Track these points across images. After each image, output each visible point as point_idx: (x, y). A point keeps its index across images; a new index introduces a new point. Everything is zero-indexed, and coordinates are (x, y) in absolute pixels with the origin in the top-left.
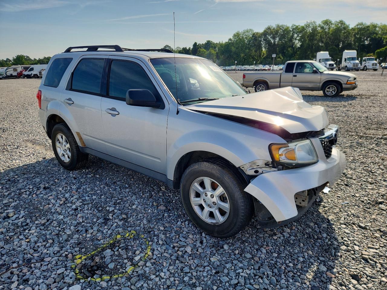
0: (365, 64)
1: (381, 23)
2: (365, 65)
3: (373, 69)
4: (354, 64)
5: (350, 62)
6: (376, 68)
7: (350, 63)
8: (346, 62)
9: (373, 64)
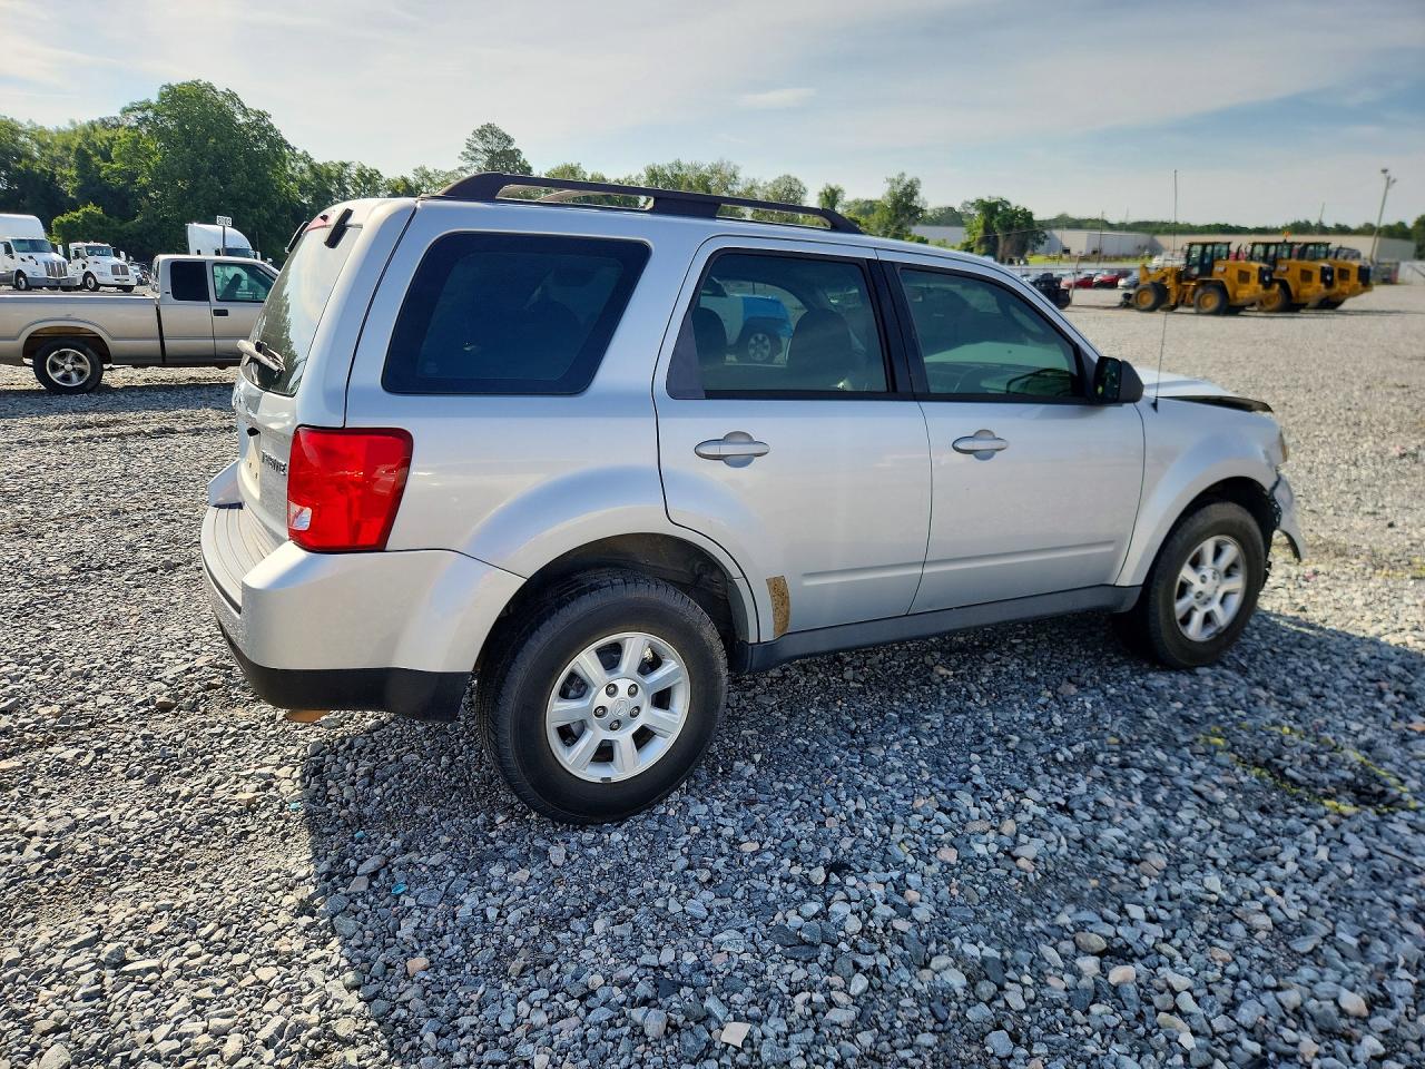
0: (84, 266)
1: (30, 121)
2: (86, 270)
3: (119, 287)
4: (50, 266)
5: (31, 257)
6: (126, 283)
7: (32, 262)
8: (13, 257)
9: (115, 269)
